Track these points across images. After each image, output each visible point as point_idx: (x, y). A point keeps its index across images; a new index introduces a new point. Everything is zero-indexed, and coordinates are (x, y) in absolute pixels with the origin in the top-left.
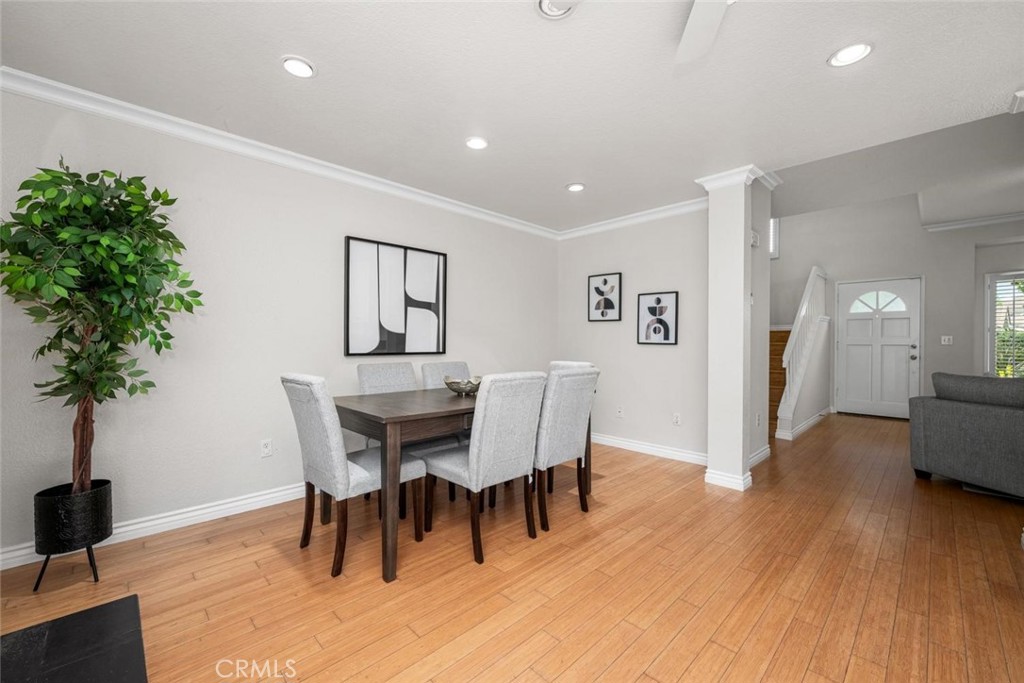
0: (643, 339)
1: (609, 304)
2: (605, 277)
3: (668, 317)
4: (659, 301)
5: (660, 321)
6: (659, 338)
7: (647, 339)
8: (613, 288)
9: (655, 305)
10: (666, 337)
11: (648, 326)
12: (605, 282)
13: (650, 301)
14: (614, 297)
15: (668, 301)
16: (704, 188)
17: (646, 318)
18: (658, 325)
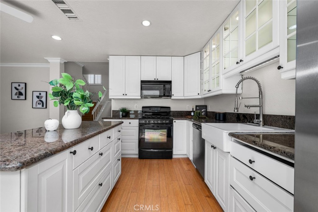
0: (34, 106)
1: (21, 94)
2: (19, 84)
3: (44, 99)
4: (40, 94)
5: (40, 101)
6: (40, 106)
7: (36, 106)
8: (22, 88)
9: (39, 95)
10: (43, 106)
11: (37, 102)
12: (19, 85)
13: (38, 94)
14: (23, 91)
15: (43, 94)
16: (48, 61)
17: (36, 99)
18: (40, 102)
